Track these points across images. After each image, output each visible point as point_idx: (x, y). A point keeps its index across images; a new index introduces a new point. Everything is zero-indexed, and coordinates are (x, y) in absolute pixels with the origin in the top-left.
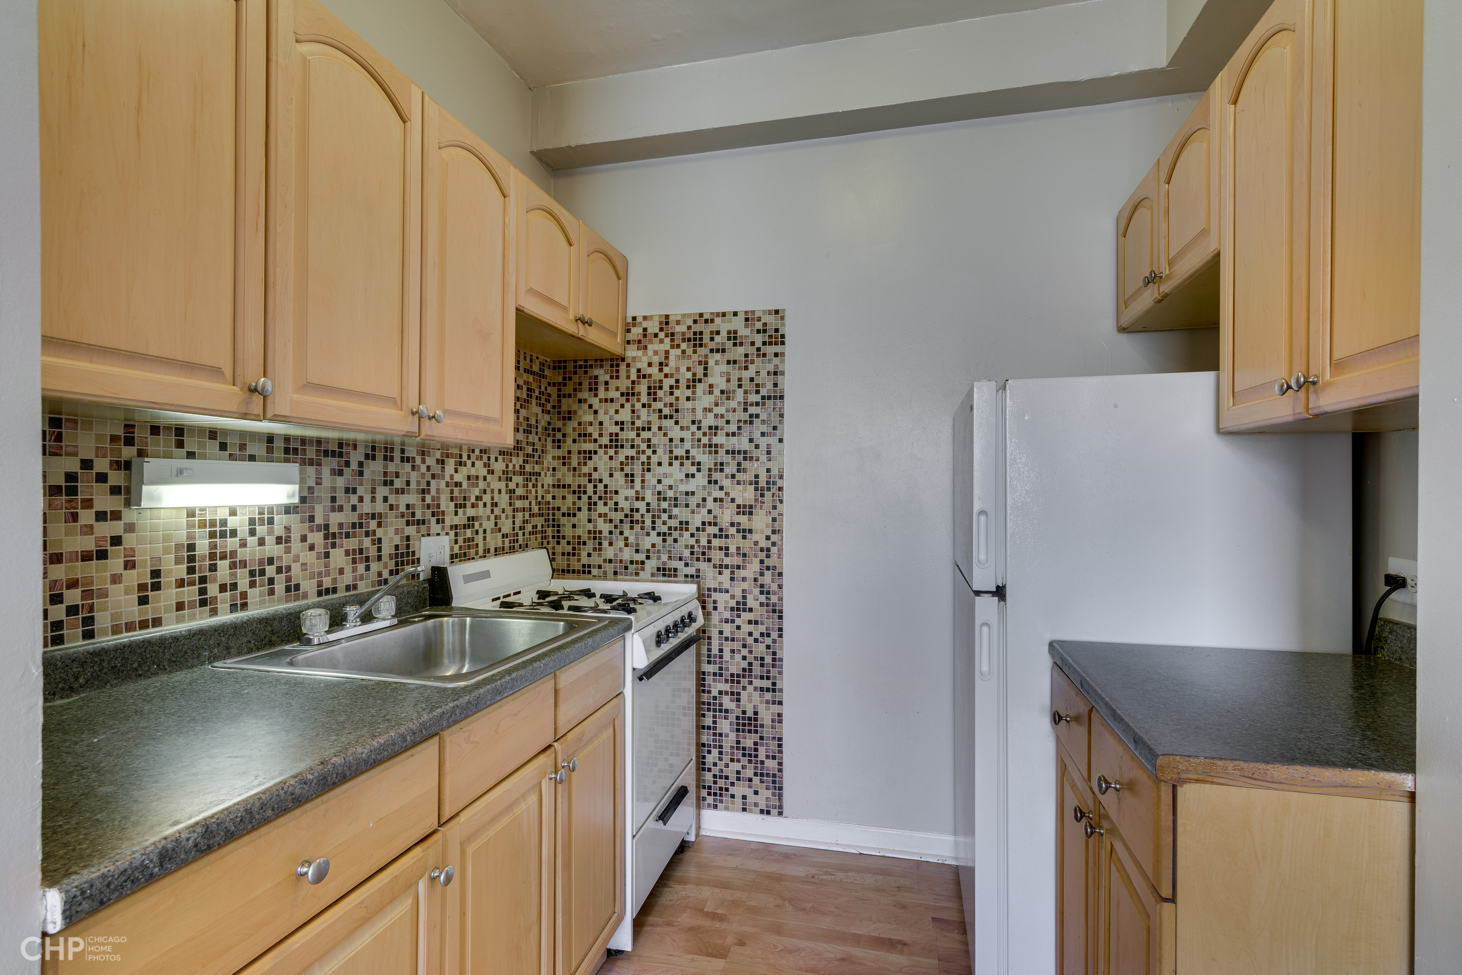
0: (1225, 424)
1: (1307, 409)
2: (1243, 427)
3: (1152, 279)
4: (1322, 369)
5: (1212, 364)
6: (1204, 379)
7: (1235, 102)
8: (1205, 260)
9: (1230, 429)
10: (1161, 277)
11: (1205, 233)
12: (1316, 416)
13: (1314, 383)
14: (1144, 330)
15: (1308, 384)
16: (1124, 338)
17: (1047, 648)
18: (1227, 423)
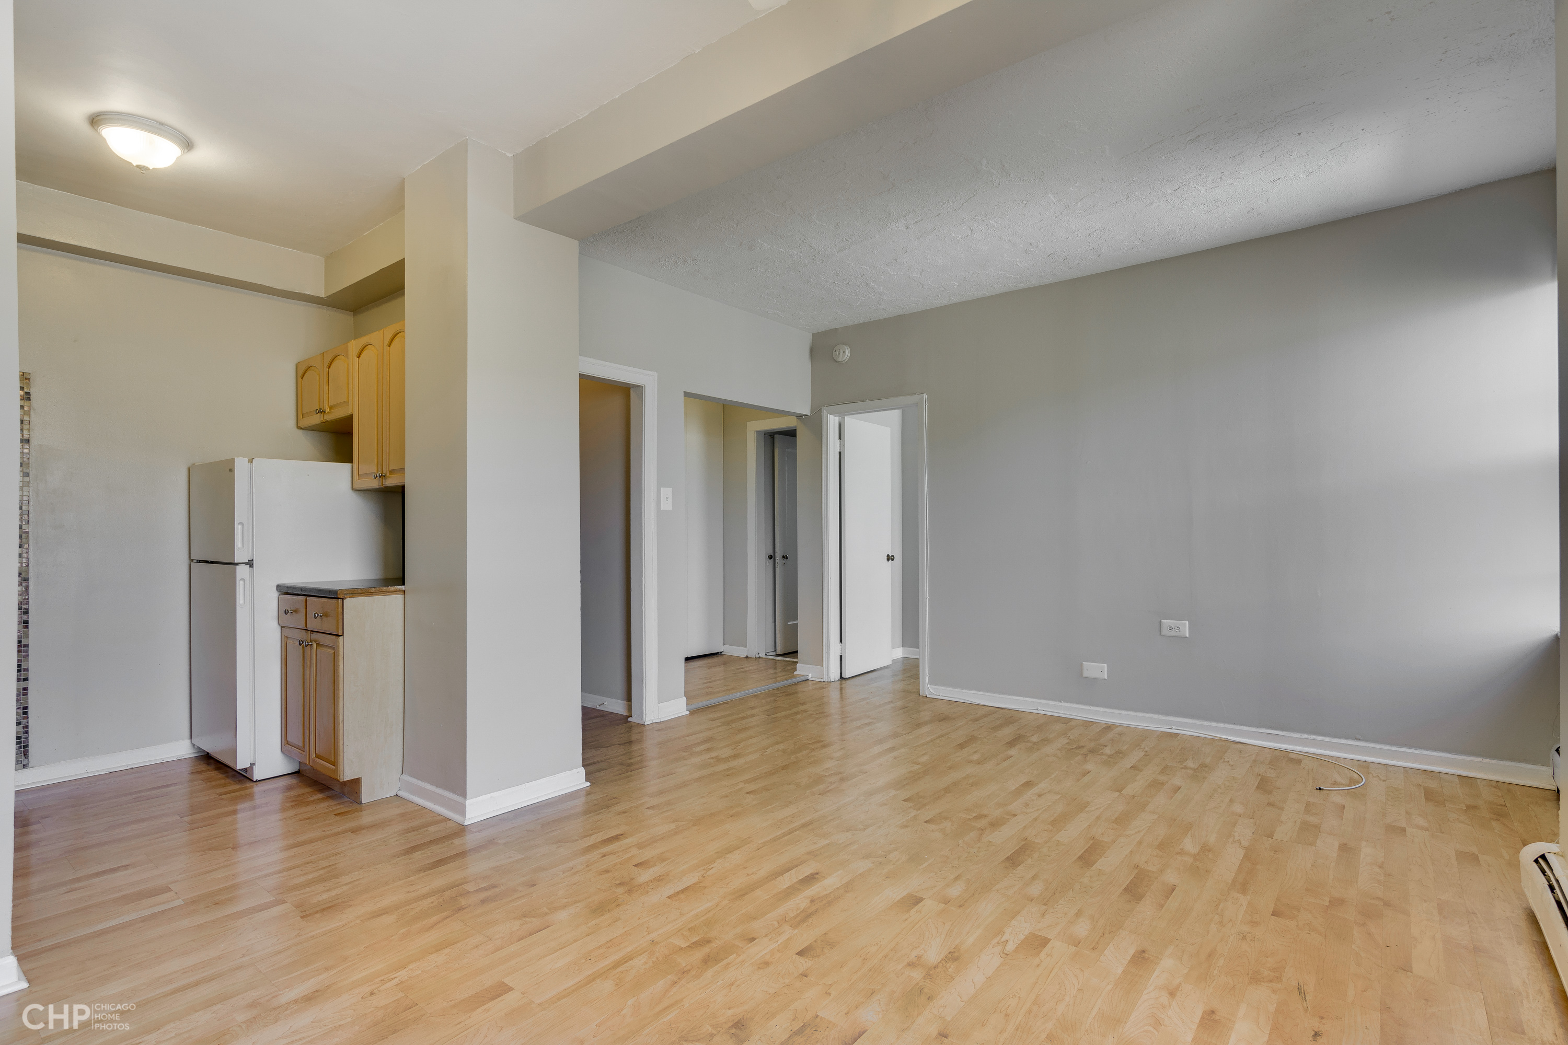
0: (355, 486)
1: (383, 485)
2: (362, 489)
3: (320, 411)
4: (386, 471)
5: (349, 459)
6: (346, 467)
7: (359, 357)
8: (347, 415)
9: (357, 489)
10: (325, 412)
11: (346, 403)
12: (385, 487)
13: (384, 476)
14: (312, 430)
15: (382, 476)
16: (300, 432)
17: (275, 588)
18: (356, 486)
